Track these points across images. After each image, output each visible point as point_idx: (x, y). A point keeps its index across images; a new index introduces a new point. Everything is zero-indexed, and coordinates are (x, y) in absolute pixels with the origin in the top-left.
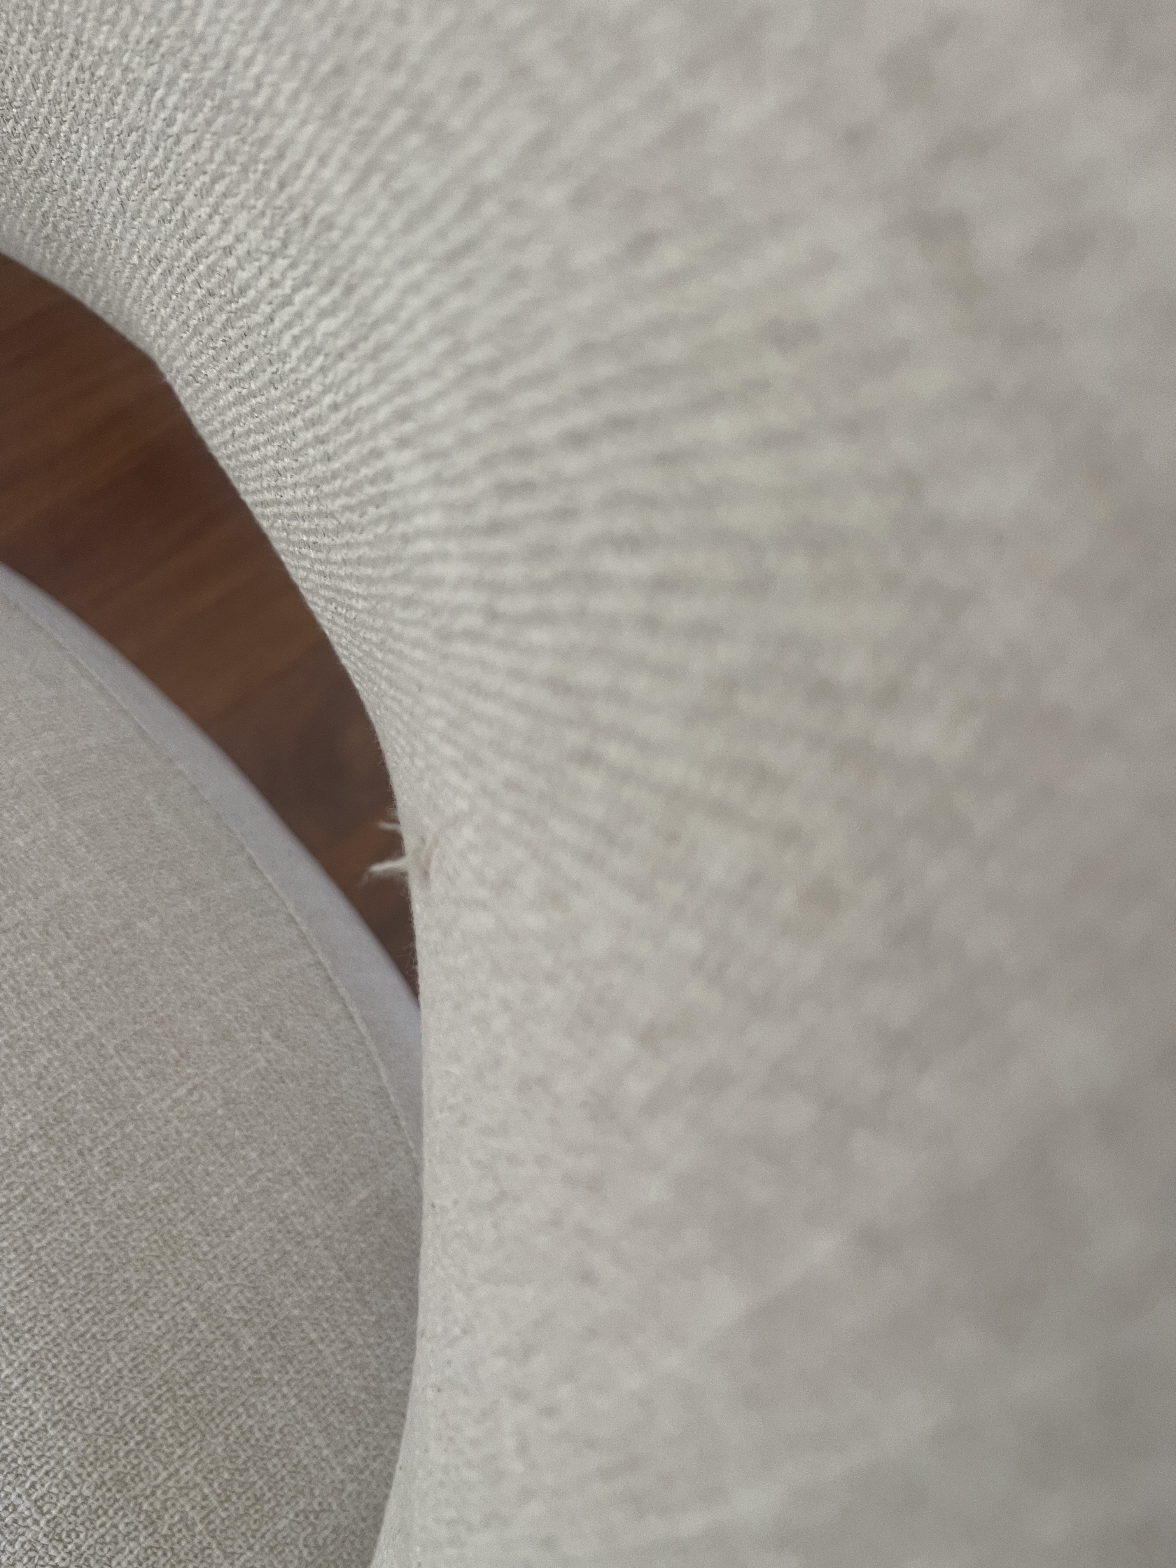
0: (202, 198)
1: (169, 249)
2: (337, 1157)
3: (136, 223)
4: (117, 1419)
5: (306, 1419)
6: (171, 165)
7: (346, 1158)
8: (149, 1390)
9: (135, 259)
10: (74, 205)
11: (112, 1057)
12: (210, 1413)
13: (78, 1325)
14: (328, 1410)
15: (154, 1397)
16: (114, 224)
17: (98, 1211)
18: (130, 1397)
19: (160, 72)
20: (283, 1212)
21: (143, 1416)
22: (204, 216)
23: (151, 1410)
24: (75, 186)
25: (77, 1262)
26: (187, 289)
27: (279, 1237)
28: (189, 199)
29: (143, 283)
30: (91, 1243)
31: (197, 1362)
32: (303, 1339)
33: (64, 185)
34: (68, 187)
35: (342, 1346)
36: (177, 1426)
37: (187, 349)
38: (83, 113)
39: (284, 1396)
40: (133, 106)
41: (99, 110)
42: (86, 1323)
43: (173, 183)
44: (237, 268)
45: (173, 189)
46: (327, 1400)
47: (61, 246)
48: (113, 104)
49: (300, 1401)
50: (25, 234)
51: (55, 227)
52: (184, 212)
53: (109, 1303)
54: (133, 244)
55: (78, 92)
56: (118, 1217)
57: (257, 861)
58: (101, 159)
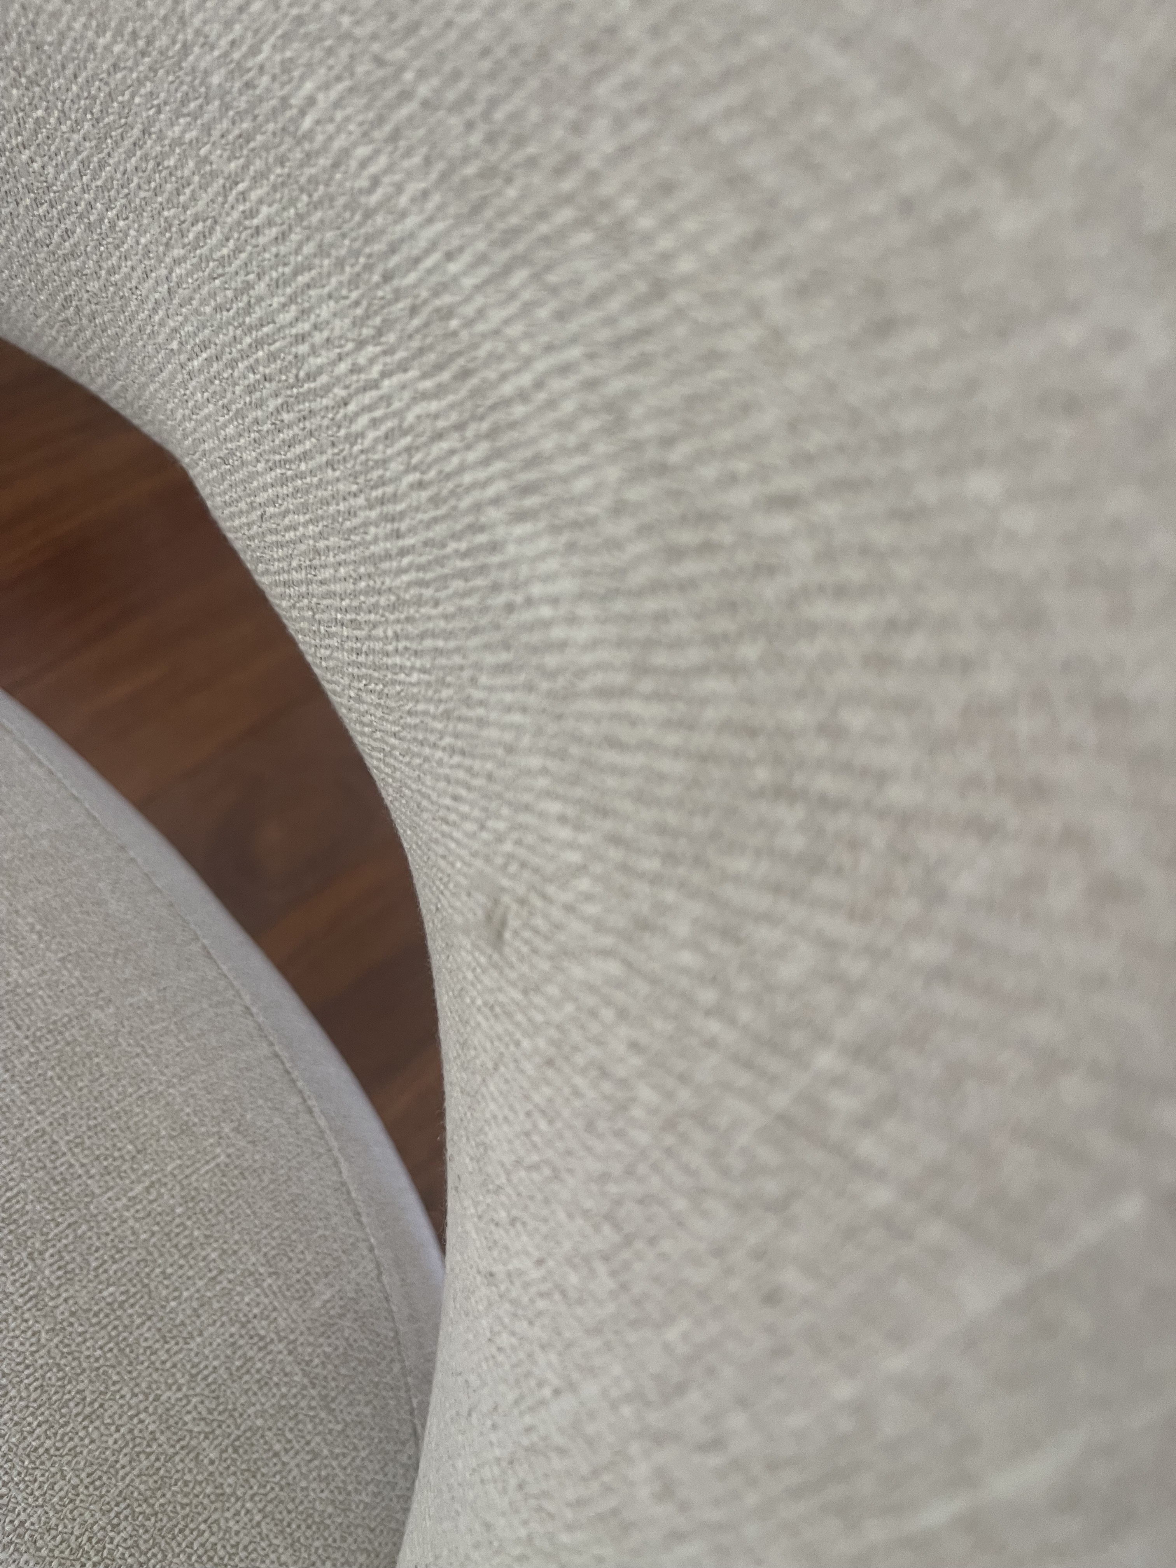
0: (277, 287)
1: (221, 336)
2: (301, 1256)
3: (184, 310)
4: (73, 1538)
5: (271, 1536)
6: (243, 256)
7: (309, 1258)
8: (107, 1507)
9: (175, 345)
10: (107, 290)
11: (64, 1154)
12: (171, 1530)
13: (29, 1439)
14: (294, 1526)
15: (112, 1514)
16: (155, 310)
17: (49, 1319)
18: (87, 1515)
19: (245, 167)
20: (245, 1315)
21: (100, 1535)
22: (275, 305)
23: (109, 1528)
24: (112, 271)
25: (27, 1372)
26: (236, 374)
27: (241, 1342)
28: (261, 288)
29: (179, 368)
30: (43, 1352)
31: (155, 1478)
32: (266, 1451)
33: (97, 269)
34: (103, 273)
35: (308, 1457)
36: (136, 1545)
37: (223, 432)
38: (138, 201)
39: (248, 1512)
40: (204, 198)
41: (160, 199)
42: (38, 1438)
43: (242, 273)
44: (309, 355)
45: (239, 279)
46: (293, 1515)
47: (81, 330)
48: (179, 195)
49: (264, 1517)
50: (37, 316)
51: (78, 309)
52: (249, 301)
53: (63, 1416)
54: (175, 330)
55: (136, 180)
56: (71, 1324)
57: (212, 951)
58: (153, 247)
